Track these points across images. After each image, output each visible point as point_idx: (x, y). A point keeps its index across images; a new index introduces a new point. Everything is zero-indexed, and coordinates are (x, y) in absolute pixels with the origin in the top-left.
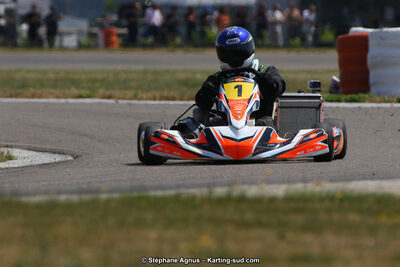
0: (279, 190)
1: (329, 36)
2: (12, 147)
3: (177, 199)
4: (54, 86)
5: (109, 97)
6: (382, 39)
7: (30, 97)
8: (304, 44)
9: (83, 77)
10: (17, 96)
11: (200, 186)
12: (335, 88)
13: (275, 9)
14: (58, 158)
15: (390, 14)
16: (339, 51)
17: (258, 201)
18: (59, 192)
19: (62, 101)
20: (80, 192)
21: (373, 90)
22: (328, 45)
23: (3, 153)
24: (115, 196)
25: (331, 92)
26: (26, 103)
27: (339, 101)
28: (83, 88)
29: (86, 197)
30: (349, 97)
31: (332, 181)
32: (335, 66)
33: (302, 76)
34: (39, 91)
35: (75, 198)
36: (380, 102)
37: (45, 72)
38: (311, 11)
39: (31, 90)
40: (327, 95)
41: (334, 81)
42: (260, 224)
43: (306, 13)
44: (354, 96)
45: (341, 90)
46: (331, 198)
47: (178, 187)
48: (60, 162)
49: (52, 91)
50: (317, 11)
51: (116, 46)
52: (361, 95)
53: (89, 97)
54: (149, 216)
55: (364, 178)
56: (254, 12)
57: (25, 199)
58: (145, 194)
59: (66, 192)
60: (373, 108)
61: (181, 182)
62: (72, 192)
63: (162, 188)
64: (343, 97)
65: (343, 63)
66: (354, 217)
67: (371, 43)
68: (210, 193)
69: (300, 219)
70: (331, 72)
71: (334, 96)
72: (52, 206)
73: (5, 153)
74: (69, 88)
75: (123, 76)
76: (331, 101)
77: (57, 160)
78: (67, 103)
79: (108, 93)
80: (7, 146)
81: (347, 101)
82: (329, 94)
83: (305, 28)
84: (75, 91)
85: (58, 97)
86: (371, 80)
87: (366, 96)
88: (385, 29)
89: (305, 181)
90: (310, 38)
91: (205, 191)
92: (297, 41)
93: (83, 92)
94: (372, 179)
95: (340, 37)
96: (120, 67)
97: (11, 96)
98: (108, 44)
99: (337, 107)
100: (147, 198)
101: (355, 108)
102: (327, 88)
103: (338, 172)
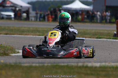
0: (98, 65)
1: (114, 20)
2: (19, 49)
3: (67, 66)
4: (32, 32)
7: (24, 35)
8: (106, 22)
9: (41, 30)
10: (21, 34)
11: (74, 63)
16: (116, 25)
17: (91, 67)
18: (33, 63)
19: (35, 36)
20: (39, 63)
22: (113, 23)
23: (16, 51)
24: (49, 65)
25: (114, 36)
26: (24, 37)
27: (116, 39)
29: (41, 65)
31: (113, 62)
32: (115, 29)
33: (106, 31)
34: (28, 33)
35: (37, 65)
38: (108, 13)
39: (26, 33)
40: (112, 37)
41: (115, 33)
42: (92, 74)
43: (107, 13)
45: (117, 36)
46: (113, 67)
47: (68, 63)
50: (110, 13)
54: (59, 71)
57: (23, 65)
58: (58, 64)
59: (35, 63)
61: (69, 61)
62: (36, 63)
63: (63, 63)
68: (77, 65)
69: (104, 73)
70: (114, 31)
71: (115, 38)
72: (31, 67)
73: (17, 51)
74: (36, 33)
76: (114, 39)
78: (36, 37)
80: (18, 49)
82: (113, 37)
83: (107, 17)
84: (38, 33)
85: (33, 35)
89: (105, 62)
90: (108, 21)
91: (76, 64)
92: (104, 21)
93: (41, 34)
97: (19, 34)
98: (48, 20)
99: (116, 41)
100: (59, 66)
102: (113, 35)
103: (115, 60)
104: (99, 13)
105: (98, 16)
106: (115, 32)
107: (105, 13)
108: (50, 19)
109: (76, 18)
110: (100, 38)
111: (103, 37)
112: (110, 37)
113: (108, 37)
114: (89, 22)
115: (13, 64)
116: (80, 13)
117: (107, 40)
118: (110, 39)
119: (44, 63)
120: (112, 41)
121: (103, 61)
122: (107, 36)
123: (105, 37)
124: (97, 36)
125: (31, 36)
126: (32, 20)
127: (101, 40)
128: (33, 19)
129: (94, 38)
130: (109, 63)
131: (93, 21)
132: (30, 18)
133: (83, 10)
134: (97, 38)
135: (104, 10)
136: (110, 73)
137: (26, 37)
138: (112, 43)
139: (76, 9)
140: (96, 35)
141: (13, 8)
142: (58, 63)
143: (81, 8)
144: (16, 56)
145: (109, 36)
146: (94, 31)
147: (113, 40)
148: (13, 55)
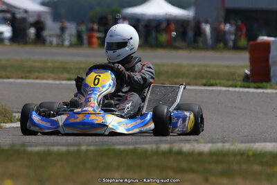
0: (206, 148)
3: (134, 151)
4: (52, 72)
7: (34, 79)
9: (72, 66)
10: (26, 78)
11: (150, 143)
12: (247, 78)
13: (207, 22)
16: (250, 53)
17: (190, 154)
18: (53, 145)
19: (58, 82)
21: (273, 81)
23: (15, 117)
24: (92, 148)
25: (244, 81)
27: (249, 87)
28: (73, 74)
30: (256, 85)
31: (242, 142)
32: (247, 63)
33: (225, 70)
34: (41, 75)
35: (64, 149)
37: (46, 62)
39: (36, 74)
40: (240, 83)
41: (246, 74)
42: (193, 171)
44: (259, 84)
45: (250, 80)
47: (136, 143)
49: (52, 75)
51: (95, 45)
52: (265, 84)
54: (115, 163)
55: (265, 141)
56: (192, 24)
57: (29, 149)
58: (112, 147)
59: (57, 145)
60: (272, 93)
63: (125, 144)
64: (252, 85)
65: (254, 62)
66: (256, 167)
67: (272, 47)
68: (158, 148)
69: (219, 167)
70: (246, 68)
71: (246, 84)
73: (17, 117)
74: (63, 74)
76: (244, 87)
78: (61, 84)
80: (18, 112)
81: (255, 88)
82: (243, 83)
83: (227, 36)
84: (66, 75)
85: (54, 79)
86: (272, 73)
87: (268, 84)
89: (224, 142)
90: (231, 44)
91: (154, 146)
92: (221, 45)
93: (72, 76)
94: (270, 142)
95: (251, 43)
97: (22, 78)
98: (90, 44)
99: (248, 92)
100: (114, 150)
101: (260, 93)
102: (241, 79)
103: (247, 136)
106: (247, 72)
108: (95, 40)
109: (157, 38)
110: (211, 85)
111: (218, 81)
112: (235, 83)
113: (231, 83)
115: (7, 148)
117: (228, 91)
118: (236, 87)
119: (79, 144)
120: (239, 92)
121: (218, 139)
122: (228, 80)
123: (223, 82)
124: (204, 81)
125: (50, 82)
126: (51, 43)
127: (212, 90)
128: (55, 41)
129: (196, 85)
130: (232, 145)
131: (195, 45)
132: (48, 39)
134: (205, 85)
136: (235, 167)
137: (38, 83)
138: (240, 97)
139: (155, 16)
140: (203, 78)
141: (8, 16)
142: (113, 144)
143: (166, 14)
144: (13, 127)
145: (234, 80)
146: (196, 69)
147: (242, 90)
148: (8, 125)
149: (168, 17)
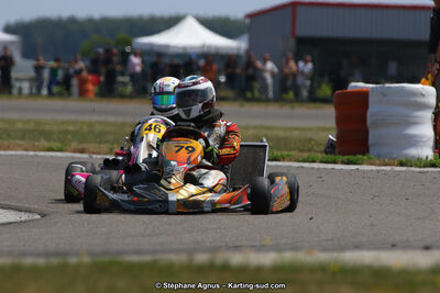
0: (267, 259)
1: (326, 90)
3: (153, 265)
4: (23, 138)
5: (82, 152)
6: (385, 96)
8: (298, 99)
9: (55, 128)
11: (177, 251)
12: (331, 148)
14: (24, 217)
15: (393, 68)
16: (336, 108)
17: (243, 270)
18: (24, 255)
19: (31, 153)
20: (47, 254)
21: (371, 150)
22: (325, 101)
25: (326, 152)
27: (335, 162)
28: (54, 140)
29: (54, 261)
30: (346, 158)
31: (325, 250)
32: (332, 123)
33: (296, 133)
34: (5, 143)
35: (41, 261)
36: (380, 165)
37: (13, 122)
38: (306, 62)
40: (320, 156)
41: (330, 140)
43: (301, 64)
44: (351, 157)
45: (337, 150)
46: (323, 268)
47: (154, 252)
48: (26, 221)
49: (21, 142)
51: (91, 95)
52: (360, 157)
53: (60, 150)
54: (122, 284)
55: (357, 247)
58: (119, 259)
60: (371, 171)
61: (159, 247)
62: (38, 255)
63: (138, 252)
64: (340, 158)
65: (340, 121)
67: (372, 99)
68: (190, 260)
70: (328, 130)
71: (331, 157)
72: (16, 270)
74: (39, 140)
75: (98, 128)
76: (326, 162)
77: (23, 219)
78: (36, 156)
79: (81, 146)
81: (343, 163)
82: (324, 155)
84: (43, 143)
85: (26, 150)
86: (371, 141)
87: (365, 157)
88: (388, 85)
89: (295, 248)
90: (305, 93)
93: (54, 145)
94: (369, 249)
96: (95, 118)
98: (83, 93)
99: (333, 169)
101: (351, 171)
102: (322, 148)
103: (332, 240)
104: (270, 65)
105: (268, 77)
106: (332, 138)
107: (292, 63)
108: (90, 87)
110: (275, 159)
111: (285, 153)
112: (313, 155)
113: (305, 155)
114: (235, 99)
116: (202, 62)
117: (302, 167)
118: (314, 161)
120: (318, 169)
121: (286, 244)
122: (302, 151)
123: (294, 153)
125: (20, 153)
126: (20, 90)
127: (277, 167)
128: (26, 86)
130: (309, 254)
131: (249, 95)
132: (17, 85)
133: (213, 51)
135: (290, 55)
138: (320, 177)
139: (185, 48)
142: (120, 253)
143: (203, 46)
145: (310, 150)
147: (322, 166)
149: (205, 50)
